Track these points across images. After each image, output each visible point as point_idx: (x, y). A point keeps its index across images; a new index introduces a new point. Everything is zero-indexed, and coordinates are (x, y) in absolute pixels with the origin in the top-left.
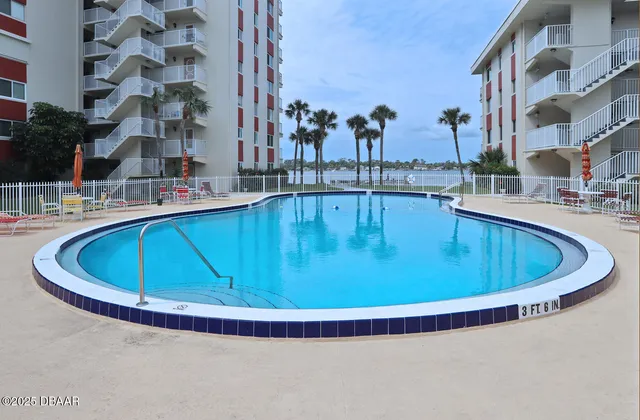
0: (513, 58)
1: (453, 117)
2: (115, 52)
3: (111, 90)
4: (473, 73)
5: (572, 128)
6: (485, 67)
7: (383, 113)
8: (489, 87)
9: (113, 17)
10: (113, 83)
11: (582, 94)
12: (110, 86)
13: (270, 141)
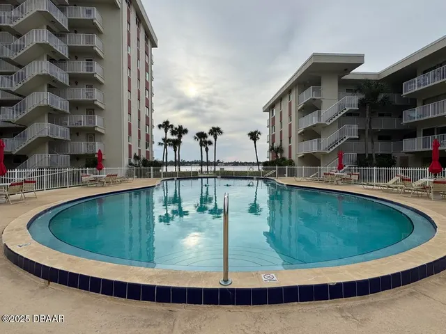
0: (290, 104)
1: (254, 136)
2: (21, 70)
3: (19, 101)
4: (264, 111)
5: (322, 141)
6: (271, 108)
7: (216, 131)
8: (273, 120)
9: (18, 42)
10: (20, 96)
11: (328, 124)
12: (18, 98)
13: (147, 145)
